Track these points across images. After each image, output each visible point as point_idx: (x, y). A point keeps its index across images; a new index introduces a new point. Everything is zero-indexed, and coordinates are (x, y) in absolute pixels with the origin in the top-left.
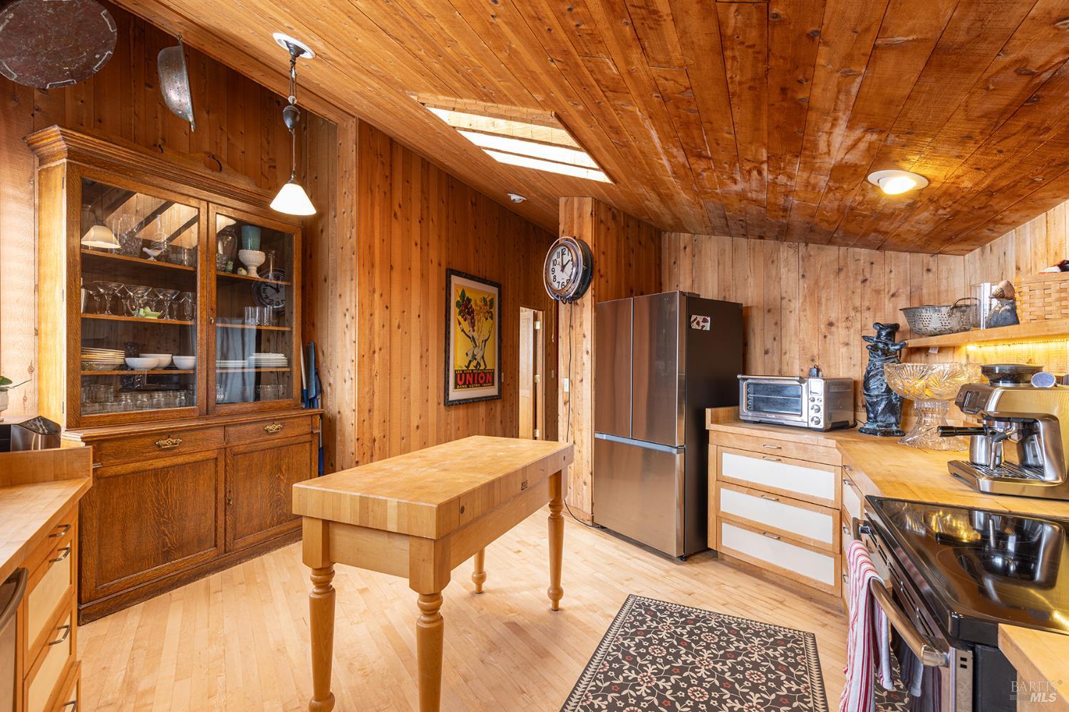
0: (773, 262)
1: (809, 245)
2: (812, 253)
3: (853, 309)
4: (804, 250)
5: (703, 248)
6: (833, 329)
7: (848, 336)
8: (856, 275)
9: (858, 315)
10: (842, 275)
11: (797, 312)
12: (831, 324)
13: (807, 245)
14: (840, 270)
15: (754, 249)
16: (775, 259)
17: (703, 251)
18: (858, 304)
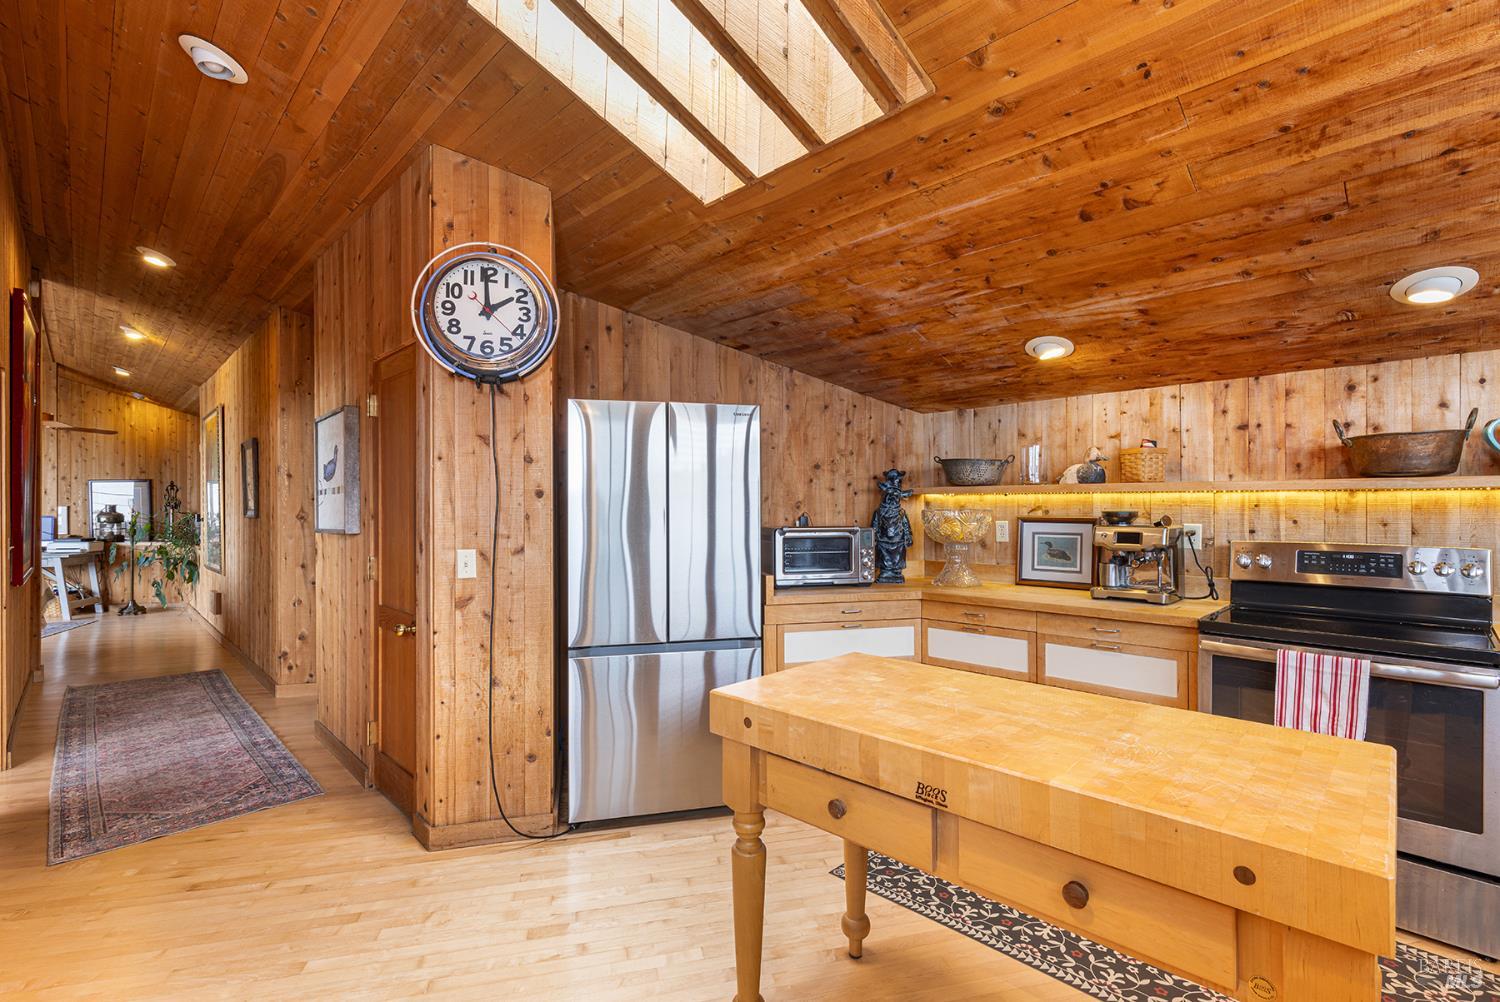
0: (751, 382)
1: (795, 371)
2: (797, 382)
3: (838, 452)
4: (788, 375)
5: (644, 337)
6: (818, 472)
7: (833, 480)
8: (841, 415)
9: (843, 459)
10: (828, 413)
11: (781, 449)
12: (817, 467)
13: (791, 371)
14: (826, 407)
15: (726, 359)
16: (754, 378)
17: (644, 342)
18: (842, 447)
